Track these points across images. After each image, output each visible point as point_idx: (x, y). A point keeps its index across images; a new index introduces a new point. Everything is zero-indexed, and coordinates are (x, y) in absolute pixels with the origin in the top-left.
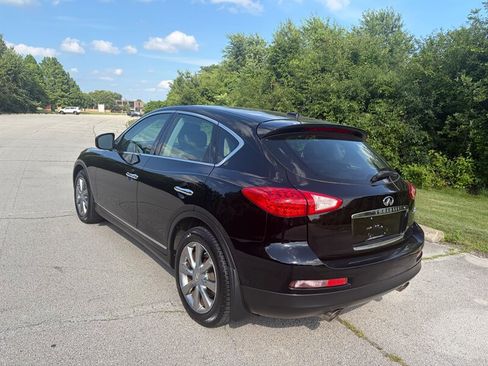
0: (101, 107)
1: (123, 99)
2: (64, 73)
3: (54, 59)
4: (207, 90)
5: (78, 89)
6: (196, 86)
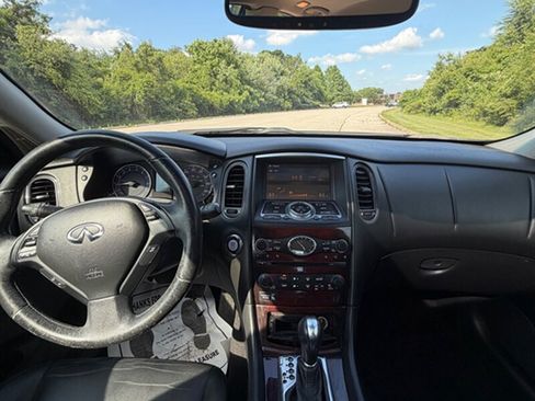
0: (364, 101)
1: (384, 93)
2: (341, 77)
3: (335, 66)
4: (471, 70)
5: (350, 88)
6: (458, 67)
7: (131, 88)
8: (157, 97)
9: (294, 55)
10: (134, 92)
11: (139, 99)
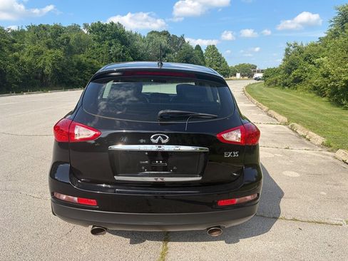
0: (238, 75)
1: (257, 69)
3: (214, 46)
4: (310, 56)
5: (226, 64)
6: (300, 53)
7: (42, 61)
8: (63, 69)
9: (179, 36)
10: (44, 64)
11: (48, 70)
